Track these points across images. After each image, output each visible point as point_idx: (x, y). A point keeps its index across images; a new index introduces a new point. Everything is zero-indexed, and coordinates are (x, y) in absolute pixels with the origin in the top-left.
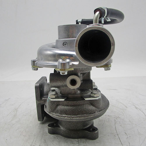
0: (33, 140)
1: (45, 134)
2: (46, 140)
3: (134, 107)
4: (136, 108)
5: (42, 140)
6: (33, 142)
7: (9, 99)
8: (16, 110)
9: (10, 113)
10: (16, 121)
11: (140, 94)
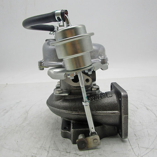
0: (43, 142)
1: (54, 136)
2: (56, 142)
3: (145, 108)
4: (148, 109)
5: (52, 142)
6: (43, 144)
7: (20, 101)
8: (26, 112)
9: (21, 115)
10: (27, 124)
11: (152, 95)
